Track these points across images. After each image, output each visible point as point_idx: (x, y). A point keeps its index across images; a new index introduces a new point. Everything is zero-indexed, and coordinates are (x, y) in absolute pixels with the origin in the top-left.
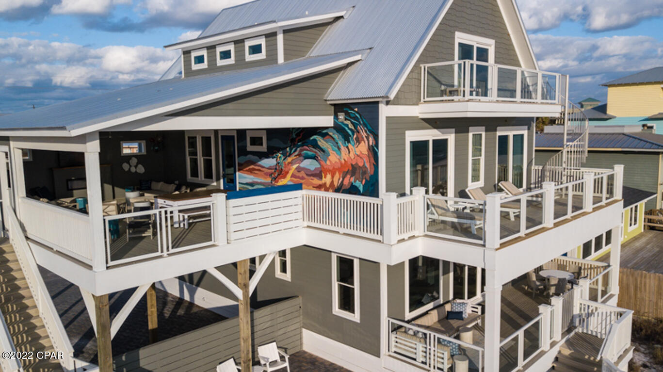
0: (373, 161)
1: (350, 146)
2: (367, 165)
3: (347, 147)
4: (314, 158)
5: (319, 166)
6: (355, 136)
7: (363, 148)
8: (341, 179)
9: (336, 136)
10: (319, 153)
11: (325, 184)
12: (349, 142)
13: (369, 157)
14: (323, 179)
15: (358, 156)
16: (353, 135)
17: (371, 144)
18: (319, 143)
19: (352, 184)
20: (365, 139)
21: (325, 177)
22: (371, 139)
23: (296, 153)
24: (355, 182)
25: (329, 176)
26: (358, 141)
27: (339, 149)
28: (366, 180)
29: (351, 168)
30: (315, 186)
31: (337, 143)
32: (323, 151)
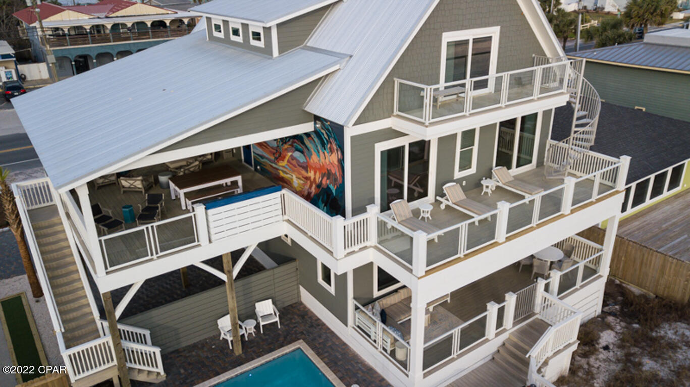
0: (341, 173)
1: (325, 152)
2: (338, 174)
3: (324, 153)
4: (302, 152)
5: (305, 161)
6: (329, 146)
7: (334, 158)
8: (320, 179)
9: (316, 140)
10: (305, 150)
11: (310, 177)
12: (325, 149)
13: (338, 166)
14: (309, 173)
15: (331, 163)
16: (328, 144)
17: (339, 157)
18: (305, 141)
19: (328, 186)
20: (336, 151)
21: (310, 172)
22: (339, 153)
23: (290, 143)
24: (330, 184)
25: (312, 172)
26: (331, 151)
27: (319, 152)
28: (337, 187)
29: (327, 172)
30: (304, 176)
31: (317, 147)
32: (308, 150)
